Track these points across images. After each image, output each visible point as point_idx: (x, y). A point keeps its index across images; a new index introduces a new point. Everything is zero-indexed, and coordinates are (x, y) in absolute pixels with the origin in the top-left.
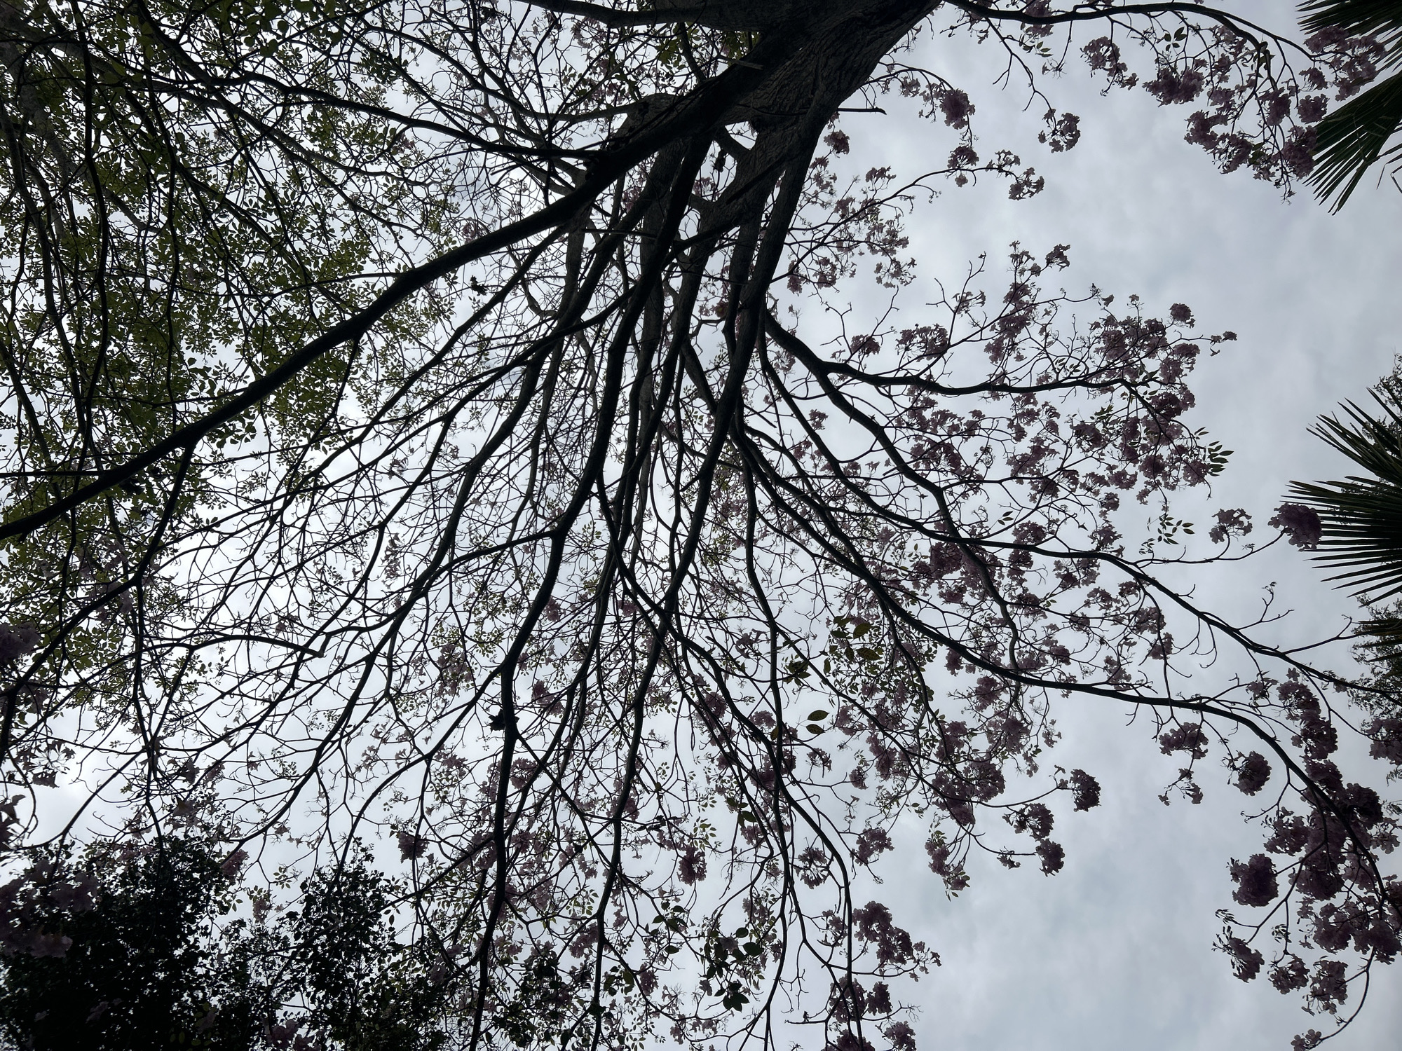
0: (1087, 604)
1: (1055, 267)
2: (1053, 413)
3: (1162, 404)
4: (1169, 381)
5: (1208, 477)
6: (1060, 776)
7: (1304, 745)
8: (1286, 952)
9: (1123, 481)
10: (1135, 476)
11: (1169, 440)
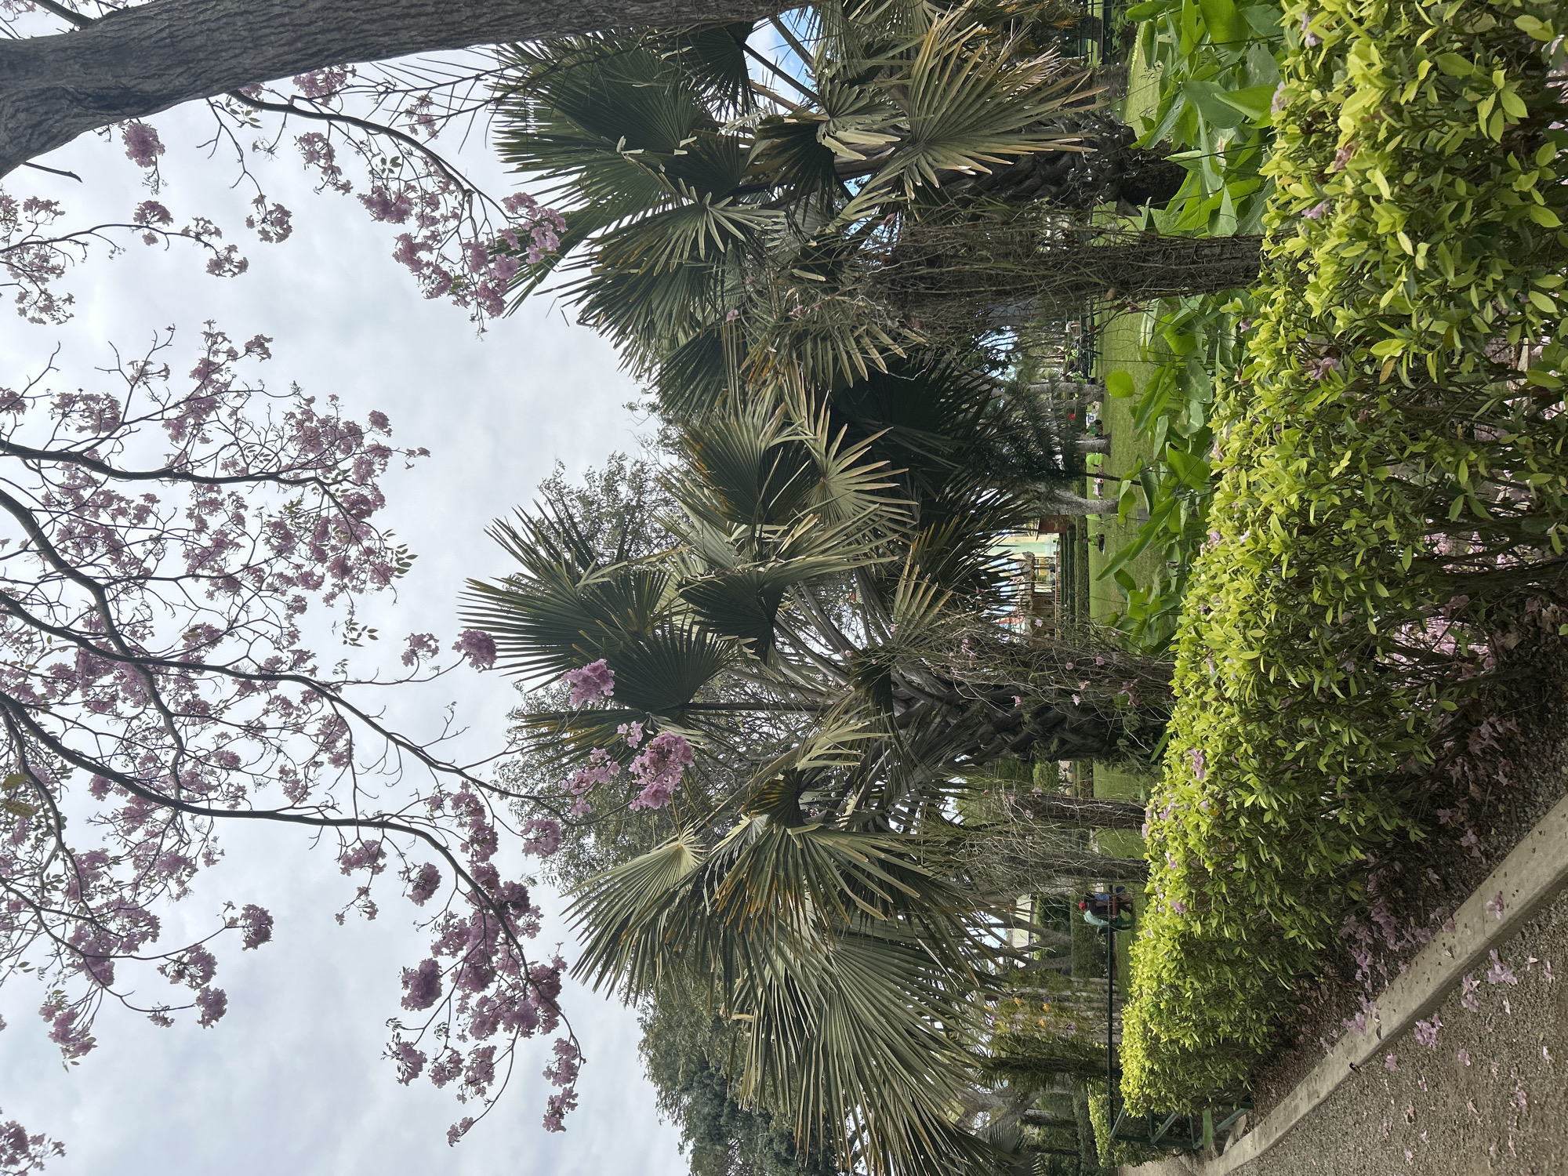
0: (266, 712)
1: (255, 357)
2: (240, 504)
3: (353, 504)
4: (362, 481)
5: (393, 580)
6: (230, 914)
7: (471, 851)
8: (446, 1047)
9: (309, 581)
10: (322, 577)
11: (358, 540)
